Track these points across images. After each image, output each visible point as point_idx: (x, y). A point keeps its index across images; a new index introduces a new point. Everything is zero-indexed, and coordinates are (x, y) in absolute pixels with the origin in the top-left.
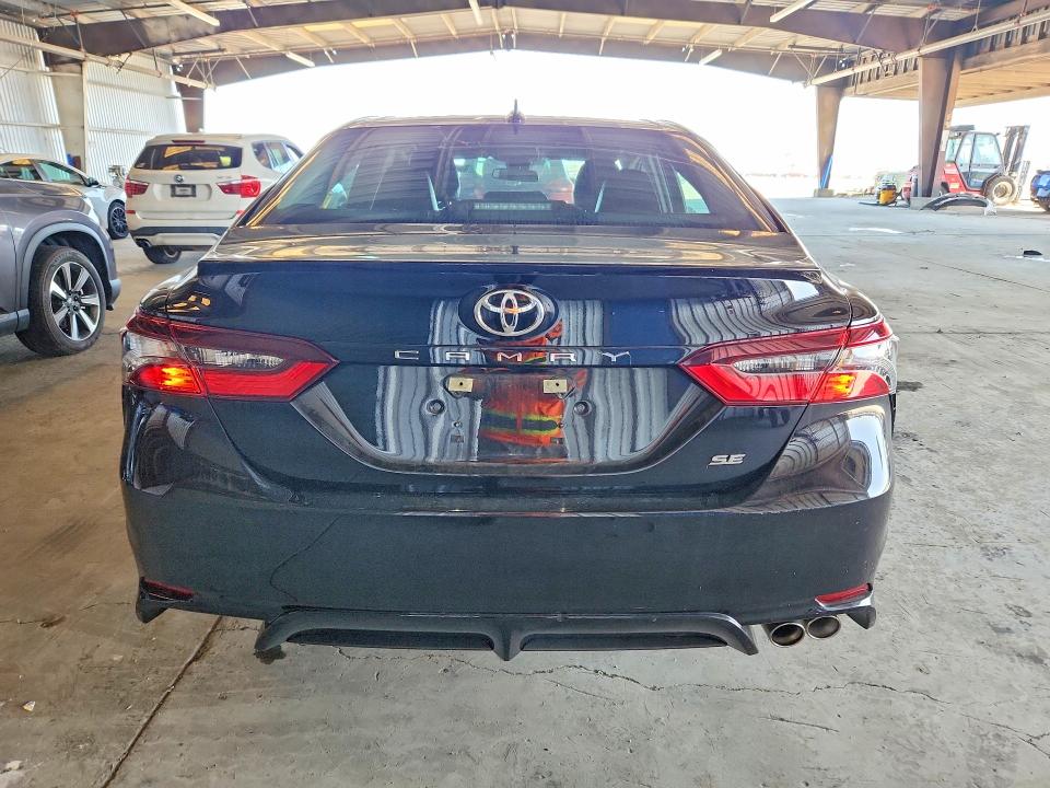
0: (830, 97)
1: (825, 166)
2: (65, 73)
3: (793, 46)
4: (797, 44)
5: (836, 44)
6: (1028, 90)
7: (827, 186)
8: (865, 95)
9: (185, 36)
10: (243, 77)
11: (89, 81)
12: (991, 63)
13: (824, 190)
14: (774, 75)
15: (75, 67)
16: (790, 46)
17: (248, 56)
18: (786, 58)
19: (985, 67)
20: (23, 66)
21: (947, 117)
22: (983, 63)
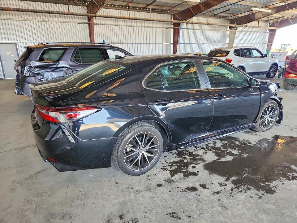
2: (233, 30)
9: (265, 15)
10: (291, 24)
11: (238, 31)
15: (235, 28)
17: (294, 17)
20: (223, 29)
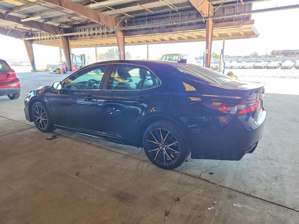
0: (29, 44)
1: (33, 63)
3: (16, 28)
4: (17, 27)
5: (29, 29)
6: (86, 46)
7: (35, 69)
8: (41, 44)
12: (78, 40)
13: (34, 70)
14: (8, 35)
16: (15, 27)
18: (12, 31)
19: (76, 40)
21: (70, 52)
22: (76, 39)
